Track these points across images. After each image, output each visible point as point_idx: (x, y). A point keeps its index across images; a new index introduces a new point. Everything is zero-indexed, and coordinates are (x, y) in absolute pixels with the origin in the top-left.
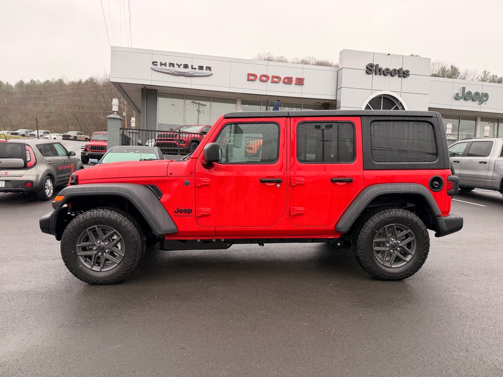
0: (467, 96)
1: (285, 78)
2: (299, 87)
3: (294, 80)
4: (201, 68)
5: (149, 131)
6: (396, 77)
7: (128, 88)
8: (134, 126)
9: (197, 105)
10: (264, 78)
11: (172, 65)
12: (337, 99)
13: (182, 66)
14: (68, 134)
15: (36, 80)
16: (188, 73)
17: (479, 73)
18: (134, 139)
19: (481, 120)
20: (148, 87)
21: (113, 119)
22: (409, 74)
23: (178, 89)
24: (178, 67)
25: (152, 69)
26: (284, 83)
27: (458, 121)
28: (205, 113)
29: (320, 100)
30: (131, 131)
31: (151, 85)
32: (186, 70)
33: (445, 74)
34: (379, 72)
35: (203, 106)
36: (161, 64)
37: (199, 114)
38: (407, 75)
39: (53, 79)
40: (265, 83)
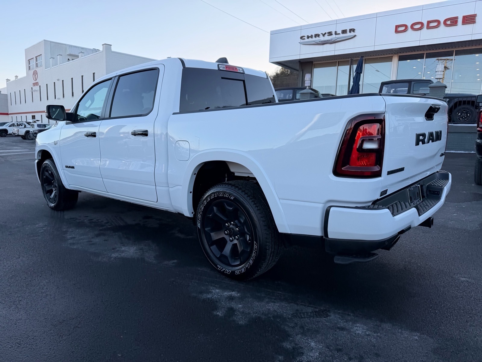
1: (445, 21)
2: (468, 27)
3: (460, 21)
4: (344, 32)
10: (418, 26)
11: (317, 35)
13: (327, 34)
16: (331, 40)
24: (322, 35)
25: (301, 43)
26: (446, 26)
32: (329, 38)
36: (308, 37)
40: (420, 31)
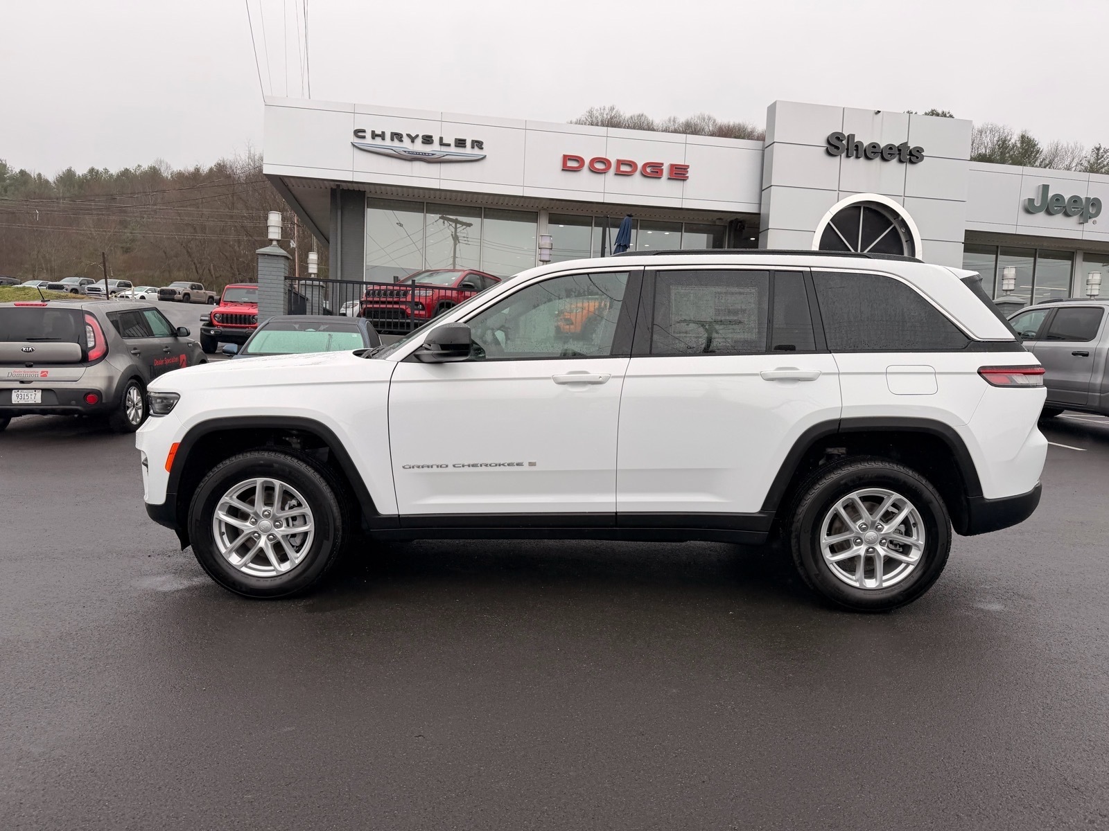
0: (1051, 205)
1: (645, 165)
2: (677, 185)
3: (665, 169)
4: (461, 143)
5: (347, 282)
6: (894, 162)
7: (301, 187)
8: (315, 271)
9: (451, 223)
10: (600, 166)
11: (397, 136)
12: (762, 212)
13: (419, 140)
14: (171, 287)
15: (101, 169)
16: (433, 154)
17: (1084, 152)
18: (316, 299)
19: (1085, 260)
20: (344, 186)
21: (270, 257)
22: (923, 156)
23: (410, 190)
24: (410, 141)
25: (354, 146)
26: (644, 175)
27: (1033, 261)
28: (469, 243)
29: (723, 214)
30: (309, 282)
31: (352, 182)
32: (427, 149)
33: (1007, 155)
34: (855, 152)
35: (464, 227)
36: (374, 135)
37: (455, 245)
38: (917, 158)
39: (139, 166)
40: (603, 176)
